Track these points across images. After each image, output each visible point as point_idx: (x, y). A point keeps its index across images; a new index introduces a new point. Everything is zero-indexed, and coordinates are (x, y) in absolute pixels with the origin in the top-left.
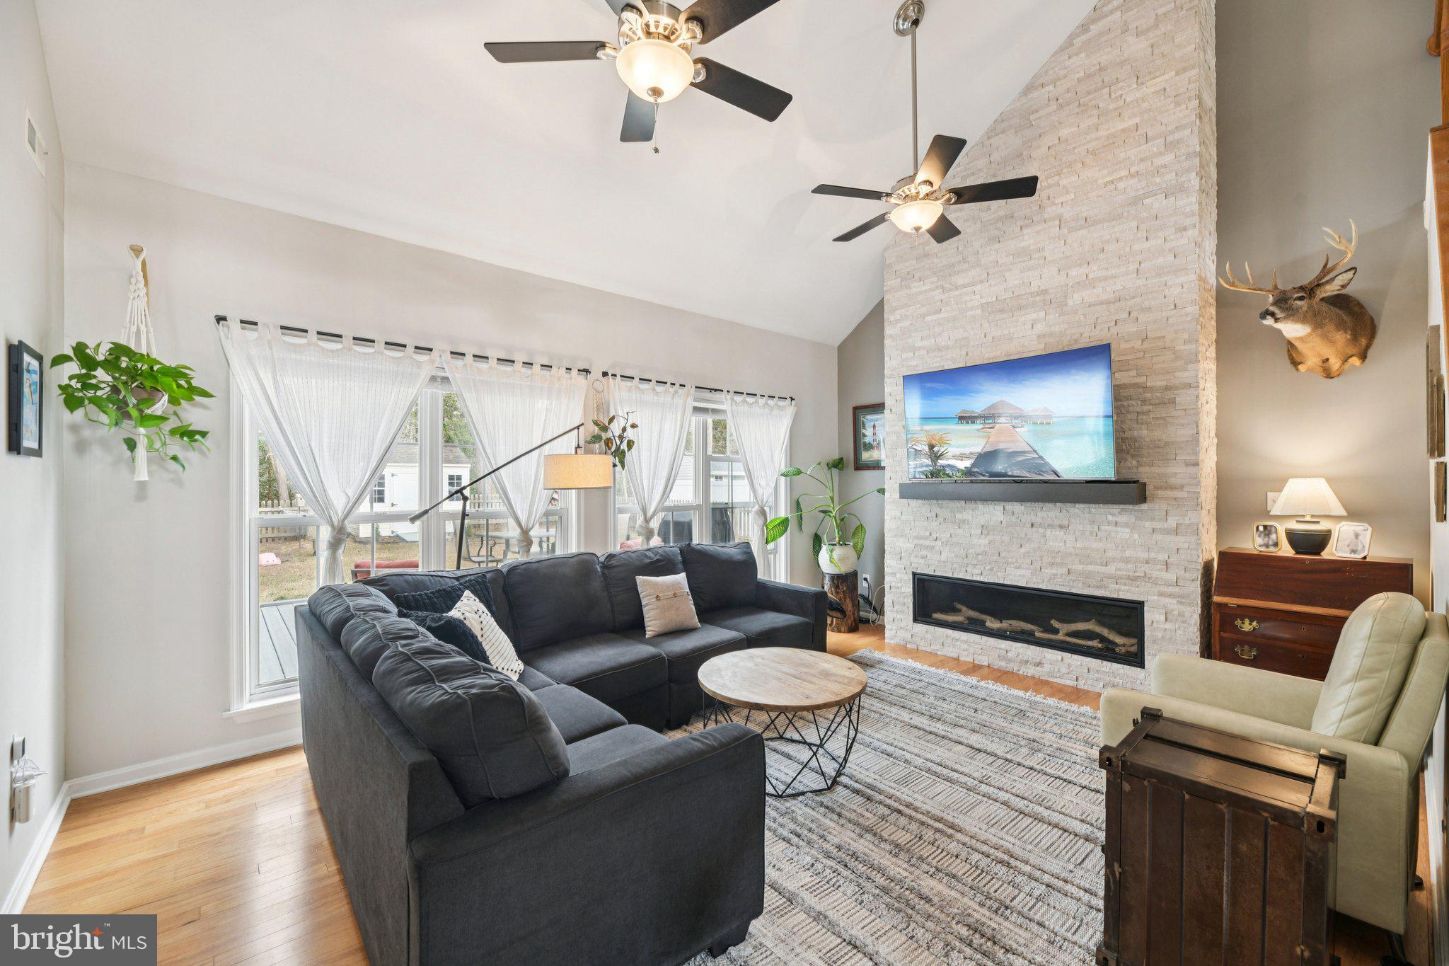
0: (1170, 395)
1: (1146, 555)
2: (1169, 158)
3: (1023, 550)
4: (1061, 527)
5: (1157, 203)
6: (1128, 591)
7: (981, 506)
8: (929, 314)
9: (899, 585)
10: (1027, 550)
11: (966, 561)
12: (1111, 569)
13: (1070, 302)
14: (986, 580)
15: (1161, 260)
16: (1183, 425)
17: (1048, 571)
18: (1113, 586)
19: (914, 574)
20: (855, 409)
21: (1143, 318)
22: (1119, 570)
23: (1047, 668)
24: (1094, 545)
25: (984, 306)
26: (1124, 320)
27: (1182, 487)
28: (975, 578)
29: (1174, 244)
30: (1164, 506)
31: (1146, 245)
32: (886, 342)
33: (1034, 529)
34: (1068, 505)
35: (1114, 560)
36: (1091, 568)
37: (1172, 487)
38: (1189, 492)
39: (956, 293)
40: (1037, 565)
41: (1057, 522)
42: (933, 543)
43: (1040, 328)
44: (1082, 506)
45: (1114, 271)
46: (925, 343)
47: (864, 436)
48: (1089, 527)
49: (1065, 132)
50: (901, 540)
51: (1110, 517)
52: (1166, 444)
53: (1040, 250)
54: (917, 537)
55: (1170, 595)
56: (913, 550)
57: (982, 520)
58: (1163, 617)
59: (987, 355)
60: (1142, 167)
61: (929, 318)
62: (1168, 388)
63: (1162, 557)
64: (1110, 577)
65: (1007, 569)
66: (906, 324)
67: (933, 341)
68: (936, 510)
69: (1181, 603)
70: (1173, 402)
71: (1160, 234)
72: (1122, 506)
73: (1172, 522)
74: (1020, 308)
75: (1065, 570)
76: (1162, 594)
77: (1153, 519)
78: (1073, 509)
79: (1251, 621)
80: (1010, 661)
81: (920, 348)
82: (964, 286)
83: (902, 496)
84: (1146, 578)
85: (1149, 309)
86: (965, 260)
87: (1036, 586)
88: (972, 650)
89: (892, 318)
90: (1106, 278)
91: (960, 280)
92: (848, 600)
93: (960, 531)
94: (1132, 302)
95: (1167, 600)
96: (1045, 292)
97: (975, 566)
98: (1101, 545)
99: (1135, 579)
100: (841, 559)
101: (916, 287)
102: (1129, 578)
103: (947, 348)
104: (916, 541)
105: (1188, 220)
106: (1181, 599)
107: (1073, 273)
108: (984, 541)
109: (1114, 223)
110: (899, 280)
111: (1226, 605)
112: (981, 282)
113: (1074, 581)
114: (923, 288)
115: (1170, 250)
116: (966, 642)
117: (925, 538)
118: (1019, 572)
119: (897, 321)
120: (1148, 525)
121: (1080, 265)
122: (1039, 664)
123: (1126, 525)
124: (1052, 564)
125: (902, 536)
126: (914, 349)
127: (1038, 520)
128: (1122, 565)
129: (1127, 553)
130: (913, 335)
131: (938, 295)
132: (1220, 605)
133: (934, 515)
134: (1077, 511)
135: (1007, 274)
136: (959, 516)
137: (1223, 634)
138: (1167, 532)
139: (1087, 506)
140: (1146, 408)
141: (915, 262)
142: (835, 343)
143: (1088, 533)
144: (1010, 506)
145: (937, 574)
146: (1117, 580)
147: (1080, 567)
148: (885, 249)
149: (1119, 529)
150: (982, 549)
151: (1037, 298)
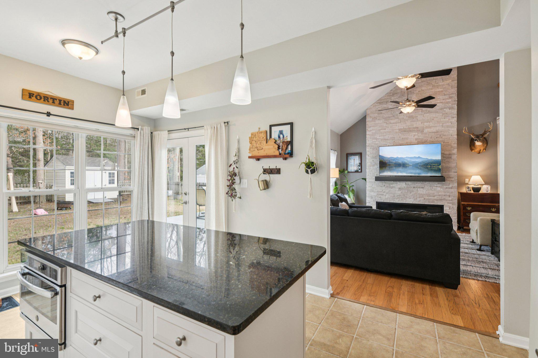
0: (450, 156)
1: (444, 194)
2: (450, 100)
3: (411, 194)
4: (422, 188)
5: (447, 110)
6: (440, 203)
7: (398, 183)
8: (381, 130)
10: (413, 194)
11: (394, 198)
12: (436, 198)
13: (425, 131)
14: (400, 202)
15: (448, 124)
16: (453, 163)
17: (418, 199)
18: (436, 202)
19: (377, 202)
20: (347, 154)
21: (443, 137)
22: (438, 198)
24: (431, 192)
25: (399, 130)
26: (439, 137)
27: (453, 178)
28: (397, 202)
29: (451, 121)
30: (449, 182)
31: (444, 120)
32: (367, 136)
33: (414, 188)
34: (424, 182)
35: (436, 195)
36: (430, 198)
37: (451, 178)
38: (454, 179)
39: (391, 125)
40: (415, 198)
41: (421, 186)
42: (383, 193)
43: (416, 137)
44: (428, 182)
45: (436, 125)
46: (381, 137)
47: (351, 162)
48: (429, 188)
49: (423, 88)
50: (372, 193)
51: (435, 185)
52: (449, 167)
53: (416, 117)
54: (378, 192)
55: (450, 203)
56: (376, 196)
57: (399, 186)
58: (448, 208)
59: (400, 143)
60: (443, 101)
61: (382, 131)
62: (450, 154)
63: (448, 194)
64: (435, 200)
65: (407, 199)
66: (373, 131)
67: (383, 137)
68: (384, 184)
70: (451, 157)
71: (448, 118)
72: (438, 182)
73: (451, 186)
74: (410, 131)
75: (423, 199)
76: (448, 203)
77: (446, 185)
79: (470, 207)
81: (378, 139)
82: (393, 123)
83: (376, 180)
84: (444, 199)
85: (445, 135)
86: (394, 116)
87: (415, 203)
89: (369, 129)
90: (434, 127)
91: (392, 121)
93: (391, 189)
94: (441, 133)
95: (450, 204)
96: (418, 128)
97: (396, 199)
98: (433, 192)
101: (377, 122)
102: (440, 199)
103: (388, 139)
105: (454, 116)
106: (453, 204)
107: (425, 124)
108: (400, 192)
109: (436, 113)
110: (372, 119)
111: (464, 204)
112: (399, 123)
113: (426, 201)
114: (380, 122)
115: (450, 122)
117: (381, 192)
118: (410, 200)
119: (371, 131)
120: (445, 187)
121: (427, 122)
123: (439, 187)
124: (420, 197)
125: (372, 191)
126: (377, 139)
127: (415, 186)
128: (439, 197)
129: (440, 194)
130: (376, 135)
131: (385, 125)
132: (463, 204)
134: (426, 184)
135: (406, 122)
136: (391, 186)
137: (464, 211)
138: (450, 188)
139: (429, 182)
140: (444, 159)
141: (377, 114)
142: (340, 134)
143: (429, 189)
144: (407, 183)
145: (384, 202)
146: (437, 200)
147: (427, 198)
148: (367, 109)
149: (438, 188)
150: (399, 194)
151: (415, 129)
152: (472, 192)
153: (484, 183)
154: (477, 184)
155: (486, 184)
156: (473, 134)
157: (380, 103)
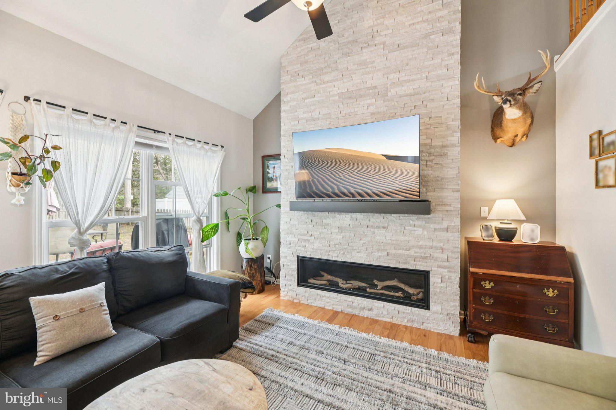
0: (445, 150)
1: (431, 244)
2: (444, 12)
3: (362, 242)
4: (384, 228)
5: (438, 38)
6: (421, 265)
7: (337, 215)
8: (308, 98)
9: (289, 264)
10: (365, 242)
11: (328, 249)
12: (411, 252)
13: (389, 94)
14: (340, 260)
15: (440, 71)
16: (451, 168)
17: (376, 254)
18: (413, 262)
19: (298, 257)
20: (263, 157)
21: (430, 105)
22: (416, 253)
23: (375, 311)
24: (402, 238)
25: (340, 95)
26: (419, 106)
27: (450, 204)
28: (334, 259)
29: (447, 63)
30: (441, 215)
31: (432, 62)
32: (282, 114)
33: (368, 229)
34: (388, 215)
35: (413, 246)
36: (400, 252)
37: (445, 204)
38: (454, 207)
39: (324, 86)
40: (370, 251)
41: (381, 225)
42: (309, 238)
43: (372, 109)
44: (395, 215)
45: (414, 77)
46: (305, 116)
47: (268, 173)
48: (399, 228)
50: (290, 236)
51: (411, 222)
52: (442, 179)
53: (372, 62)
54: (300, 235)
55: (444, 267)
56: (297, 243)
57: (338, 224)
58: (440, 280)
59: (342, 124)
60: (430, 17)
61: (307, 101)
62: (443, 147)
63: (440, 245)
64: (411, 257)
65: (353, 253)
66: (293, 103)
67: (310, 114)
68: (311, 217)
69: (449, 271)
70: (446, 154)
71: (440, 57)
72: (418, 215)
73: (445, 225)
74: (361, 96)
75: (386, 254)
76: (439, 267)
77: (435, 223)
78: (390, 217)
79: (490, 282)
80: (354, 308)
81: (302, 119)
82: (329, 82)
83: (291, 210)
84: (431, 257)
85: (432, 100)
86: (329, 66)
87: (369, 263)
88: (332, 302)
89: (285, 100)
90: (409, 81)
91: (326, 78)
92: (258, 274)
93: (325, 230)
94: (424, 96)
95: (442, 270)
96: (375, 87)
97: (334, 251)
98: (406, 238)
99: (424, 258)
100: (254, 249)
101: (300, 81)
102: (421, 257)
103: (318, 119)
104: (299, 237)
105: (454, 49)
106: (450, 269)
107: (391, 76)
108: (339, 237)
109: (414, 48)
110: (290, 76)
111: (476, 273)
112: (338, 80)
113: (391, 260)
114: (304, 82)
115: (445, 66)
116: (328, 297)
117: (305, 235)
118: (359, 255)
119: (288, 102)
120: (432, 226)
121: (395, 73)
122: (371, 310)
123: (420, 226)
124: (378, 250)
125: (290, 233)
126: (299, 119)
127: (370, 224)
128: (417, 250)
129: (420, 243)
130: (298, 110)
131: (313, 87)
132: (473, 274)
133: (310, 221)
134: (393, 218)
135: (353, 76)
136: (324, 221)
137: (475, 290)
138: (443, 230)
139: (398, 215)
140: (431, 158)
141: (299, 66)
142: (253, 118)
143: (398, 231)
144: (355, 215)
145: (312, 256)
146: (415, 259)
147: (394, 251)
148: (282, 57)
149: (416, 229)
150: (338, 241)
151: (371, 91)
152: (496, 240)
153: (523, 218)
154: (508, 220)
155: (529, 219)
156: (499, 94)
157: (304, 40)
